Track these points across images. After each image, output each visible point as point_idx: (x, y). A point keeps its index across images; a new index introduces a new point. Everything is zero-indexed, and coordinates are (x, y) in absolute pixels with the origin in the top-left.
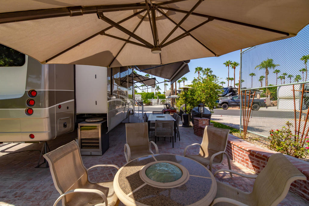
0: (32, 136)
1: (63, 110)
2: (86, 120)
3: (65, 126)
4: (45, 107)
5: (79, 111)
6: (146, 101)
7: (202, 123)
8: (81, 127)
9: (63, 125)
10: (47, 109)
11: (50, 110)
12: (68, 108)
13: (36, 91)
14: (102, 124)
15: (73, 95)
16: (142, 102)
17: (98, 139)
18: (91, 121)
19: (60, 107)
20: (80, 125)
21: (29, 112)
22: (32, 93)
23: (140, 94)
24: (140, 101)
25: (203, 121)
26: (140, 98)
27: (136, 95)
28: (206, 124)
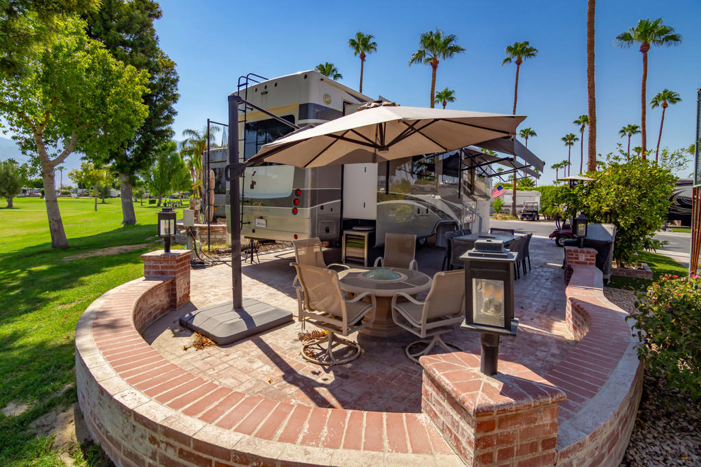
0: (296, 237)
1: (326, 211)
2: (354, 228)
3: (327, 231)
4: (307, 207)
5: (347, 215)
6: (548, 210)
8: (347, 235)
9: (324, 231)
10: (309, 208)
11: (312, 210)
12: (332, 210)
13: (300, 190)
14: (369, 234)
15: (340, 194)
16: (536, 212)
17: (363, 259)
18: (358, 229)
19: (322, 208)
20: (345, 232)
21: (295, 212)
22: (297, 192)
23: (537, 189)
24: (529, 209)
25: (580, 254)
26: (538, 200)
27: (525, 191)
28: (588, 262)
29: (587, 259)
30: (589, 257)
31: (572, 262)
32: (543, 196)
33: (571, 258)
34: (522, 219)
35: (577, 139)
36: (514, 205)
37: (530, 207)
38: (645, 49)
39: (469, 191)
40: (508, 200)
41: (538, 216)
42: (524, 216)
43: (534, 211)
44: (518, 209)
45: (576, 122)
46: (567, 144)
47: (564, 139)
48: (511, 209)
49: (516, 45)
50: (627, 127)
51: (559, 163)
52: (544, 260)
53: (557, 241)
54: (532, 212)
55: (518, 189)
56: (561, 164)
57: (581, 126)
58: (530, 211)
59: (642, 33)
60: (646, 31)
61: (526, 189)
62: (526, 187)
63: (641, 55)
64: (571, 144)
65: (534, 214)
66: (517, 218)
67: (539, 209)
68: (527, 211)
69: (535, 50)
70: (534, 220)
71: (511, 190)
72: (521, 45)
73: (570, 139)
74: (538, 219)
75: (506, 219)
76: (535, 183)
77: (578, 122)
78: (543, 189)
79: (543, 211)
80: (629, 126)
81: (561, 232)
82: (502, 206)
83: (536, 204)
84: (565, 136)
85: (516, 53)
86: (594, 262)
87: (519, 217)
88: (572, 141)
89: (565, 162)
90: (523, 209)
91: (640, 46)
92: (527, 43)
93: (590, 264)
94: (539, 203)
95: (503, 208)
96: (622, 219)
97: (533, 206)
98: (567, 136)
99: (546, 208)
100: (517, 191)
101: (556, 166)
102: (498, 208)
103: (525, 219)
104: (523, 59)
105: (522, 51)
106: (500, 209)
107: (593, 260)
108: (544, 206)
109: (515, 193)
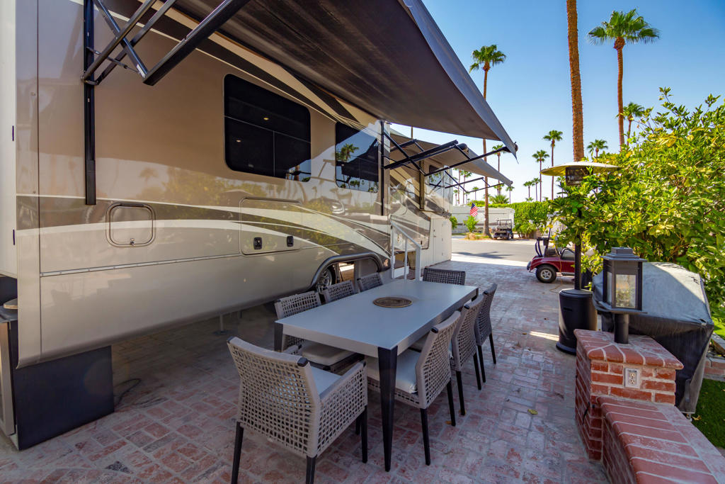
6: (522, 227)
7: (620, 380)
16: (510, 230)
23: (510, 206)
24: (502, 227)
25: (627, 369)
26: (511, 217)
27: (498, 209)
28: (653, 392)
29: (650, 385)
30: (653, 379)
31: (604, 389)
32: (517, 213)
33: (600, 378)
34: (496, 238)
35: (548, 156)
36: (487, 223)
37: (503, 224)
38: (619, 46)
39: (418, 206)
40: (480, 218)
41: (512, 234)
42: (498, 234)
43: (508, 229)
44: (491, 227)
45: (546, 137)
46: (538, 160)
47: (535, 156)
48: (484, 227)
49: (483, 49)
50: (594, 142)
51: (531, 181)
52: (521, 321)
53: (538, 274)
54: (505, 230)
55: (491, 206)
56: (533, 182)
57: (550, 142)
58: (504, 230)
59: (616, 27)
60: (620, 25)
61: (499, 206)
62: (500, 204)
63: (616, 52)
64: (542, 160)
65: (508, 232)
66: (490, 237)
67: (514, 226)
68: (501, 230)
69: (503, 55)
70: (508, 239)
71: (484, 207)
72: (488, 49)
73: (541, 156)
74: (512, 238)
75: (478, 238)
76: (509, 201)
77: (549, 138)
78: (516, 206)
79: (518, 228)
80: (596, 141)
81: (544, 260)
82: (476, 224)
83: (510, 222)
84: (536, 153)
85: (483, 58)
86: (672, 394)
87: (493, 235)
88: (543, 157)
89: (536, 180)
90: (496, 227)
91: (614, 42)
92: (494, 47)
93: (658, 397)
94: (513, 220)
95: (477, 227)
96: (698, 249)
97: (506, 224)
98: (538, 152)
99: (520, 225)
100: (489, 209)
101: (528, 184)
102: (471, 227)
103: (499, 238)
104: (491, 64)
105: (490, 55)
106: (474, 228)
107: (668, 387)
108: (518, 224)
109: (487, 210)
